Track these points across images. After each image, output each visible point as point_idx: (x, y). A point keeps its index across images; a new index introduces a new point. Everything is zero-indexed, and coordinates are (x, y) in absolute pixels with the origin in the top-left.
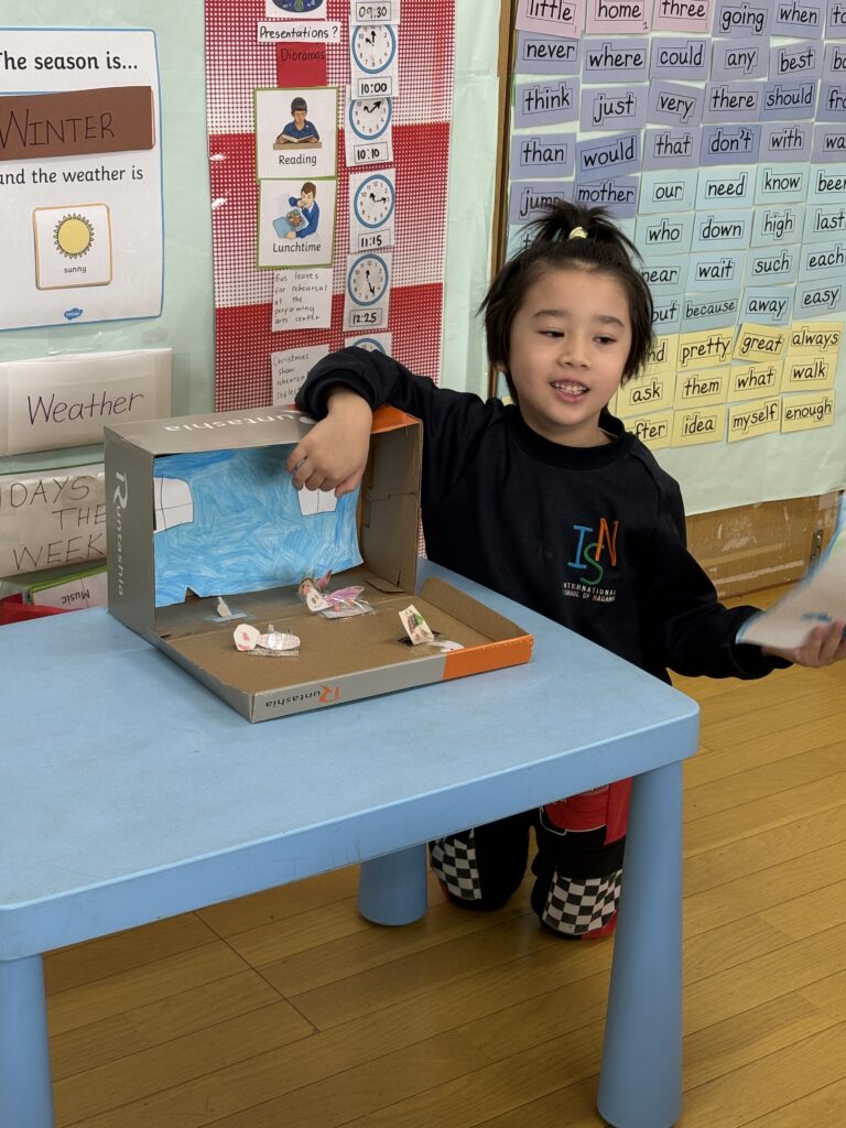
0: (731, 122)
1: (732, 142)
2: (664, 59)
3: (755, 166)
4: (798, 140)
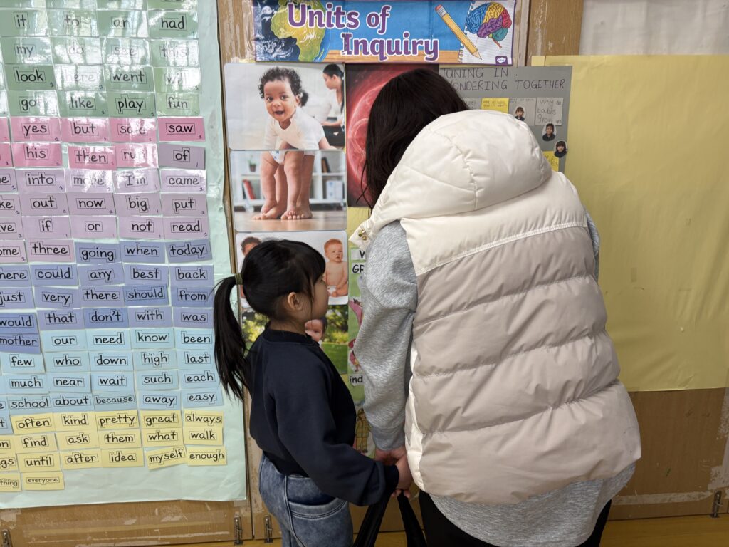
0: (104, 307)
1: (107, 317)
2: (41, 275)
3: (129, 329)
4: (159, 316)
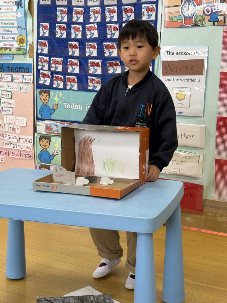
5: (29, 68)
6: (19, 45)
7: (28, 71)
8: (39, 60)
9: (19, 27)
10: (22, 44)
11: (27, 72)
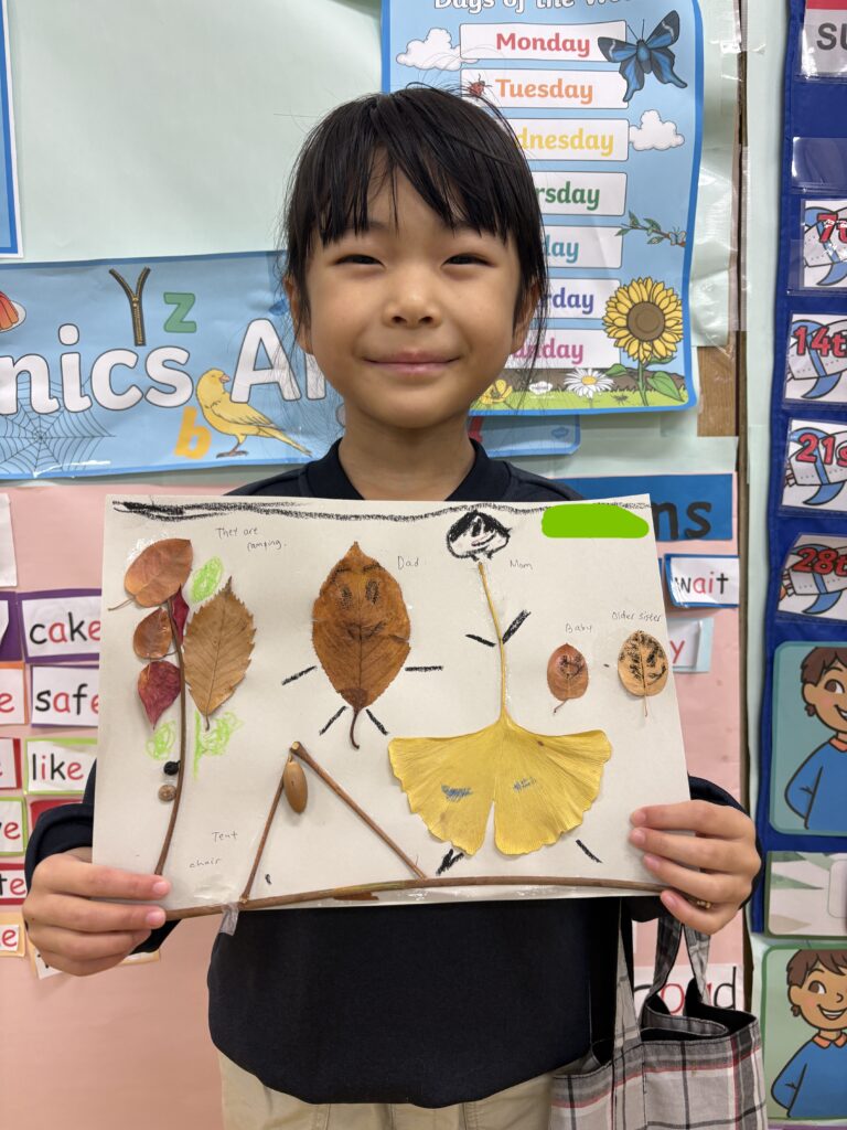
5: (707, 507)
6: (624, 349)
7: (697, 527)
8: (794, 448)
9: (635, 225)
10: (651, 342)
11: (691, 535)
